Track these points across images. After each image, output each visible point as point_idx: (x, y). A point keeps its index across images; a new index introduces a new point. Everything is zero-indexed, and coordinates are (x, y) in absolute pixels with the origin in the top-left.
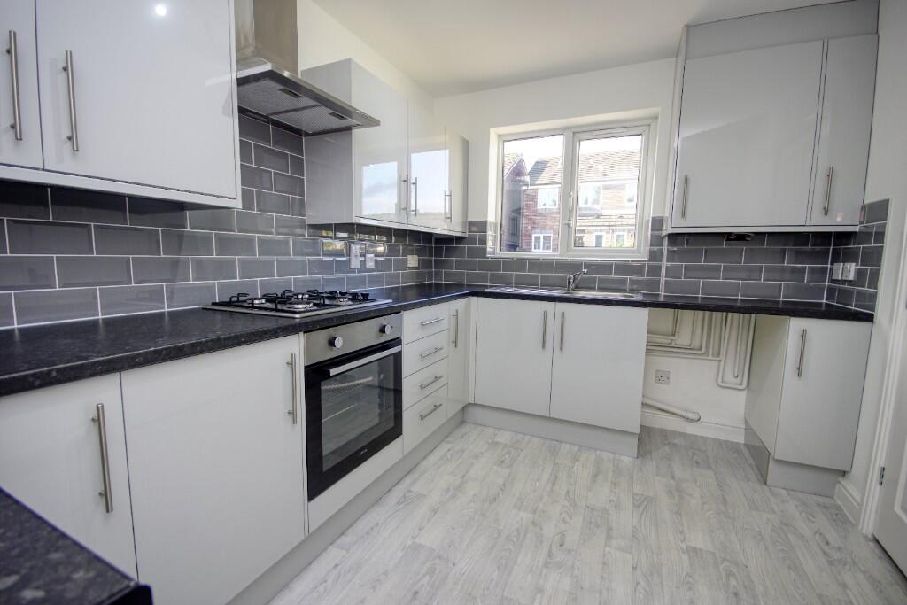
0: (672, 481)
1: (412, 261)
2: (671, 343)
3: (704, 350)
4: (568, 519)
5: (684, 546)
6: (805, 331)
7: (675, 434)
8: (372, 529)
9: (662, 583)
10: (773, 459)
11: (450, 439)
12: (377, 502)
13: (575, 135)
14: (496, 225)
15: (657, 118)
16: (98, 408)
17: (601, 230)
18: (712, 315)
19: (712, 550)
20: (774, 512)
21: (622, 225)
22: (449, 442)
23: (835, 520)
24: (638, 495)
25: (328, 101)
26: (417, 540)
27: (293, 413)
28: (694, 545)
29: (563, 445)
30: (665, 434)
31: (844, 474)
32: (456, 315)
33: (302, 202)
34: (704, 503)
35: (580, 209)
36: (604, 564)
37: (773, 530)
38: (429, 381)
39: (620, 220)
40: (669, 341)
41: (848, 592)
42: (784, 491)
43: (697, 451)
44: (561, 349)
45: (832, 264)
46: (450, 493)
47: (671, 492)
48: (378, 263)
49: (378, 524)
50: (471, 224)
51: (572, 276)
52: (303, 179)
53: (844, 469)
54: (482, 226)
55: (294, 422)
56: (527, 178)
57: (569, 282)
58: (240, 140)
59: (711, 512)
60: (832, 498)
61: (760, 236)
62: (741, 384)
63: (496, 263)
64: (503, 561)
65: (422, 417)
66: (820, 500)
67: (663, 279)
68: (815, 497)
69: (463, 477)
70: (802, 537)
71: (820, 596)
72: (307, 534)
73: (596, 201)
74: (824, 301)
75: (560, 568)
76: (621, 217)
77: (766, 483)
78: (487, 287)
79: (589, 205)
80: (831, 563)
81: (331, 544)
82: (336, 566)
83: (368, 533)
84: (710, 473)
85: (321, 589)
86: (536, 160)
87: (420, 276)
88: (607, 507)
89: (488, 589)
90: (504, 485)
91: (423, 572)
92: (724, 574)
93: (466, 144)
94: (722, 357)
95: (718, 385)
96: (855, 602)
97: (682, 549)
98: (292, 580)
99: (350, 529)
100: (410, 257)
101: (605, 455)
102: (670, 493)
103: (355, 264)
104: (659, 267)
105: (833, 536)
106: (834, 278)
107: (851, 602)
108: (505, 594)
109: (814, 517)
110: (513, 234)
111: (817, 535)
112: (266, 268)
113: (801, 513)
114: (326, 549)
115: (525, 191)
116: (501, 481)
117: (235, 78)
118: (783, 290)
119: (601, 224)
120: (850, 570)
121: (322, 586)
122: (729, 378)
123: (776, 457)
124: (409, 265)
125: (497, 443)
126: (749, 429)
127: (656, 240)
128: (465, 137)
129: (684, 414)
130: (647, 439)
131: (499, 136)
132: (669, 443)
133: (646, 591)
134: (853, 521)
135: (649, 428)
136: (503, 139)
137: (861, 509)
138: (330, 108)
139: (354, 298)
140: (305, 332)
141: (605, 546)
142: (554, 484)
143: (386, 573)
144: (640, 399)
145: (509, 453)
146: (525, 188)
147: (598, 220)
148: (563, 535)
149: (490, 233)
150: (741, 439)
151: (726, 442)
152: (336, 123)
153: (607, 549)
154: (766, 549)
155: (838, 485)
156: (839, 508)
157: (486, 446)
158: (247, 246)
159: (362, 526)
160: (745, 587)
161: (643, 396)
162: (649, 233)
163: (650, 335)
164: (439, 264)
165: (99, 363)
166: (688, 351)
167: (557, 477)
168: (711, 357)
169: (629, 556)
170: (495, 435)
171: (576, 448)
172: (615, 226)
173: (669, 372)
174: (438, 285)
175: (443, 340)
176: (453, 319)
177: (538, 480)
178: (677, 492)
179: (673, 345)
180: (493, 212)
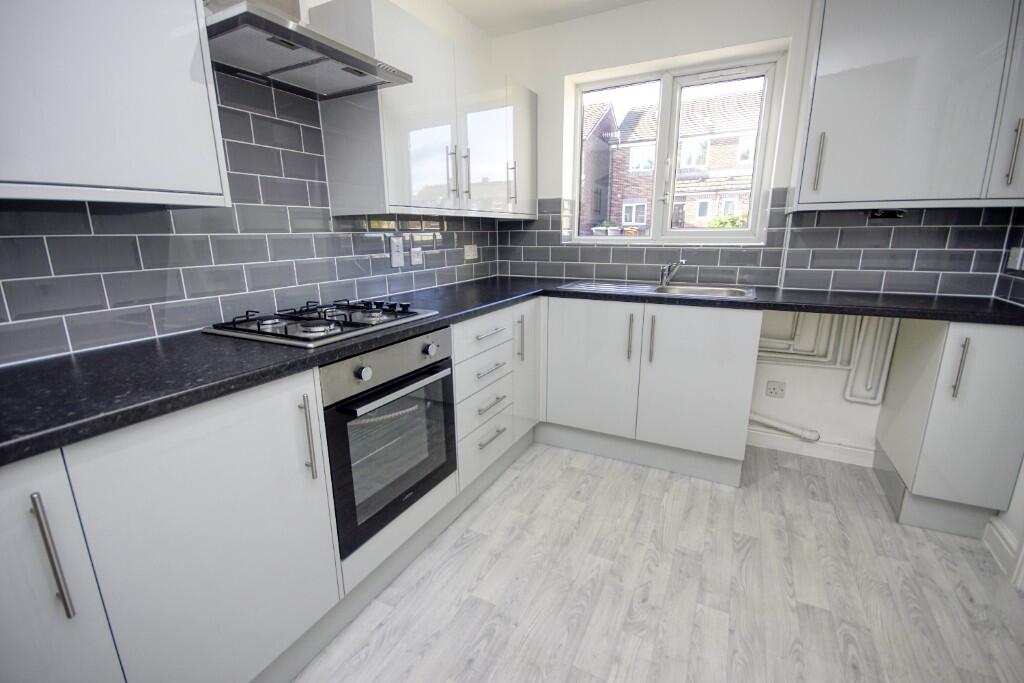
0: (781, 518)
1: (471, 252)
2: (788, 349)
3: (830, 357)
4: (653, 568)
5: (794, 604)
6: (967, 340)
7: (788, 456)
8: (423, 578)
9: (764, 652)
10: (910, 493)
11: (517, 465)
12: (430, 544)
13: (676, 79)
14: (572, 203)
15: (786, 52)
16: (33, 500)
17: (705, 197)
18: (843, 319)
19: (828, 609)
20: (906, 559)
21: (731, 189)
22: (516, 469)
23: (982, 570)
24: (738, 535)
25: (336, 51)
26: (475, 594)
27: (311, 465)
28: (805, 602)
29: (652, 471)
30: (775, 456)
31: (997, 513)
32: (521, 322)
33: (323, 187)
34: (819, 547)
35: (681, 171)
36: (695, 625)
37: (904, 583)
38: (490, 403)
39: (730, 182)
40: (787, 346)
41: (995, 665)
42: (919, 531)
43: (812, 477)
44: (651, 359)
45: (1008, 247)
46: (515, 534)
47: (779, 531)
48: (426, 257)
49: (430, 572)
50: (542, 203)
51: (666, 267)
52: (322, 158)
53: (999, 508)
54: (556, 205)
55: (314, 476)
56: (617, 135)
57: (662, 275)
58: (219, 108)
59: (828, 558)
60: (979, 539)
61: (915, 214)
62: (875, 398)
63: (572, 252)
64: (575, 621)
65: (482, 446)
66: (965, 542)
67: (783, 269)
68: (957, 538)
69: (531, 512)
70: (939, 592)
71: (959, 671)
72: (342, 596)
73: (701, 160)
74: (993, 296)
75: (642, 630)
76: (732, 179)
77: (897, 521)
78: (560, 282)
79: (693, 165)
80: (974, 626)
81: (376, 597)
82: (381, 625)
83: (418, 584)
84: (828, 506)
85: (362, 654)
86: (629, 110)
87: (481, 269)
88: (701, 551)
89: (555, 657)
90: (579, 522)
91: (480, 634)
92: (841, 641)
93: (534, 100)
94: (853, 366)
95: (846, 400)
96: (1002, 679)
97: (790, 607)
98: (330, 643)
99: (399, 579)
100: (467, 248)
101: (702, 484)
102: (779, 533)
103: (398, 260)
104: (779, 254)
105: (977, 589)
106: (1009, 266)
107: (997, 679)
108: (574, 664)
109: (956, 565)
110: (596, 211)
111: (959, 590)
112: (284, 275)
113: (940, 559)
114: (369, 604)
115: (614, 150)
116: (575, 518)
117: (203, 26)
118: (940, 282)
119: (707, 189)
120: (997, 635)
121: (364, 651)
122: (860, 390)
123: (914, 492)
124: (467, 258)
125: (571, 469)
126: (879, 452)
127: (777, 219)
128: (533, 90)
129: (799, 432)
130: (754, 465)
131: (577, 85)
132: (779, 468)
133: (745, 663)
134: (1005, 572)
135: (756, 448)
136: (582, 89)
137: (1016, 561)
138: (343, 62)
139: (391, 310)
140: (320, 367)
141: (697, 602)
142: (638, 522)
143: (437, 635)
144: (747, 416)
145: (586, 482)
146: (614, 146)
147: (704, 184)
148: (646, 587)
149: (566, 213)
150: (869, 463)
151: (850, 466)
152: (353, 81)
153: (700, 606)
154: (895, 607)
155: (989, 525)
156: (987, 553)
157: (559, 473)
158: (255, 249)
159: (412, 575)
160: (867, 659)
161: (751, 412)
162: (769, 209)
163: (763, 339)
164: (504, 253)
165: (26, 443)
166: (810, 357)
167: (641, 512)
168: (838, 366)
169: (727, 616)
170: (571, 459)
171: (666, 475)
172: (724, 190)
173: (784, 383)
174: (504, 280)
175: (506, 353)
176: (518, 327)
177: (619, 517)
178: (788, 532)
179: (791, 351)
180: (570, 186)
